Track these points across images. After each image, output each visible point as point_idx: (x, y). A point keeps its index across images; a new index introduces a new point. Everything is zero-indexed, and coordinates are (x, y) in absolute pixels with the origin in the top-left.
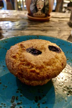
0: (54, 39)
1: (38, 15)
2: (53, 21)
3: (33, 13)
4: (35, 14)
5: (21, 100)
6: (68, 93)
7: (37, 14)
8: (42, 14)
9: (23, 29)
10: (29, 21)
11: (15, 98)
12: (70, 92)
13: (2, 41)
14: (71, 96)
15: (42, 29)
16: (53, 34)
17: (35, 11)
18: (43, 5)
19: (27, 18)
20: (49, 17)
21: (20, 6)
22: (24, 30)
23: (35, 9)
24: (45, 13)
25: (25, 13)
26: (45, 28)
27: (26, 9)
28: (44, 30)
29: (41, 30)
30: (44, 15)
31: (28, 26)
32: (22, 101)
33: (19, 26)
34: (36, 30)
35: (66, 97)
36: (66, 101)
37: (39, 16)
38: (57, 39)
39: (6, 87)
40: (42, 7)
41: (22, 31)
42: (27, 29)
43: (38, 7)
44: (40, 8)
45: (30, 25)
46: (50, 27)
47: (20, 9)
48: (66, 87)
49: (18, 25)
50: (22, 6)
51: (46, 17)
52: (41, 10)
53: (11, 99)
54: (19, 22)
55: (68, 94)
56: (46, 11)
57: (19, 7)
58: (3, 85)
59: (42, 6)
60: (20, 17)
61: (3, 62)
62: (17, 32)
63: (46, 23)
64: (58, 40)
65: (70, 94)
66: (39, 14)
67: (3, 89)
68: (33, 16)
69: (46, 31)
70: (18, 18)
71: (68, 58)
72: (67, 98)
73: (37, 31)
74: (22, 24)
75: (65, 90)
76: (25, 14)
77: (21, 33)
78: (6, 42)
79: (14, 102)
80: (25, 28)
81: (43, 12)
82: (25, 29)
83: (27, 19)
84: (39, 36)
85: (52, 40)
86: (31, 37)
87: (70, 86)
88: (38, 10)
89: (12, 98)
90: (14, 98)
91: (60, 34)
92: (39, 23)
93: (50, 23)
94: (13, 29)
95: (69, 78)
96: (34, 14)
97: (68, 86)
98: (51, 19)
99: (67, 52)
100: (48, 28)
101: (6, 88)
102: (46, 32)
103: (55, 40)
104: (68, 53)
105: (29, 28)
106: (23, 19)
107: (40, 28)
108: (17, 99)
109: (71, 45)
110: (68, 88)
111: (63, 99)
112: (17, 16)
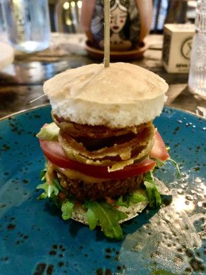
1: (113, 44)
3: (99, 41)
8: (121, 43)
18: (124, 19)
19: (85, 53)
20: (142, 49)
21: (71, 19)
24: (132, 37)
25: (81, 40)
37: (116, 46)
39: (26, 237)
43: (112, 25)
44: (116, 28)
47: (70, 29)
56: (131, 33)
58: (19, 233)
60: (68, 49)
66: (115, 43)
67: (18, 243)
70: (62, 52)
76: (79, 42)
81: (124, 37)
83: (84, 56)
88: (112, 32)
96: (101, 43)
98: (147, 53)
101: (25, 240)
106: (73, 54)
108: (49, 273)
112: (58, 49)
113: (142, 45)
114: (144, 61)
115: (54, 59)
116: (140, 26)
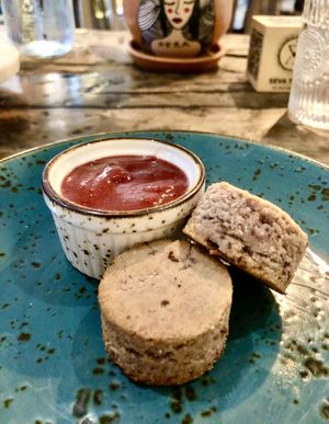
0: (236, 146)
1: (172, 46)
2: (233, 72)
3: (151, 40)
4: (161, 44)
5: (115, 407)
6: (303, 369)
7: (168, 44)
8: (185, 44)
9: (110, 102)
10: (137, 73)
11: (91, 397)
12: (309, 363)
13: (24, 159)
14: (315, 378)
15: (187, 104)
16: (230, 121)
17: (161, 32)
18: (191, 7)
19: (129, 60)
20: (216, 56)
21: (103, 9)
22: (115, 108)
23: (159, 24)
24: (201, 37)
25: (121, 41)
26: (197, 99)
27: (126, 22)
28: (194, 108)
29: (184, 109)
30: (195, 46)
31: (131, 91)
32: (120, 411)
33: (98, 90)
34: (163, 107)
35: (296, 384)
36: (296, 402)
37: (176, 49)
38: (247, 146)
39: (51, 351)
40: (185, 17)
41: (108, 113)
42: (125, 103)
43: (171, 17)
44: (177, 20)
45: (140, 87)
46: (217, 95)
47: (102, 24)
48: (294, 342)
49: (89, 90)
50: (109, 13)
51: (202, 53)
52: (183, 28)
53: (72, 405)
54: (96, 74)
55: (304, 375)
56: (201, 30)
57: (99, 15)
58: (39, 345)
59: (187, 10)
60: (102, 55)
61: (31, 248)
62: (87, 116)
63: (204, 79)
65: (309, 372)
66: (176, 44)
67: (39, 361)
69: (203, 111)
70: (93, 59)
72: (300, 389)
73: (168, 110)
74: (107, 84)
75: (289, 356)
76: (118, 43)
77: (103, 118)
79: (85, 413)
80: (118, 100)
81: (189, 35)
82: (119, 106)
83: (127, 65)
84: (173, 134)
85: (228, 147)
87: (310, 341)
88: (172, 28)
89: (79, 398)
90: (84, 396)
92: (176, 79)
93: (220, 78)
94: (69, 104)
95: (305, 305)
96: (155, 45)
97: (301, 340)
98: (223, 63)
99: (292, 198)
100: (210, 99)
101: (50, 355)
102: (201, 116)
103: (241, 148)
104: (294, 202)
105: (133, 101)
106: (111, 62)
107: (179, 97)
108: (97, 402)
109: (304, 169)
110: (301, 350)
111: (283, 392)
112: (87, 53)
113: (216, 49)
114: (220, 73)
115: (82, 69)
116: (214, 18)
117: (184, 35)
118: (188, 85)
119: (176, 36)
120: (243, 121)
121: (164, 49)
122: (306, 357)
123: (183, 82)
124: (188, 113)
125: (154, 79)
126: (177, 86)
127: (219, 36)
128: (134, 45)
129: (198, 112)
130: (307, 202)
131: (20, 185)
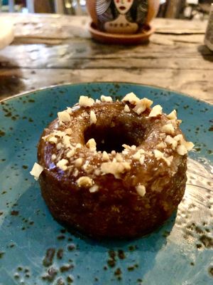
0: (162, 94)
1: (118, 26)
2: (159, 44)
3: (104, 22)
4: (111, 25)
5: (70, 261)
6: (199, 243)
7: (116, 25)
8: (128, 25)
9: (76, 65)
10: (95, 45)
11: (56, 254)
12: (203, 239)
13: (21, 99)
14: (206, 249)
15: (129, 66)
16: (158, 78)
17: (111, 16)
19: (89, 36)
20: (149, 33)
21: (71, 1)
22: (80, 68)
25: (84, 23)
26: (136, 63)
27: (86, 9)
28: (134, 68)
29: (127, 69)
30: (134, 26)
31: (91, 57)
32: (74, 263)
33: (68, 57)
34: (113, 68)
35: (193, 252)
36: (192, 264)
38: (169, 93)
39: (32, 223)
41: (76, 72)
42: (87, 65)
45: (97, 54)
46: (149, 60)
47: (70, 11)
48: (193, 224)
49: (63, 56)
50: (75, 4)
52: (126, 14)
53: (44, 258)
54: (66, 46)
55: (199, 246)
56: (139, 14)
57: (68, 6)
58: (24, 219)
59: (129, 1)
60: (71, 32)
61: (22, 157)
62: (62, 74)
63: (140, 49)
64: (172, 96)
65: (203, 245)
66: (122, 25)
67: (24, 229)
68: (103, 30)
69: (140, 70)
70: (65, 35)
71: (200, 146)
72: (196, 255)
73: (116, 70)
74: (75, 52)
75: (190, 234)
76: (82, 24)
77: (72, 75)
78: (31, 101)
79: (51, 264)
80: (82, 63)
81: (131, 19)
82: (83, 67)
83: (87, 39)
84: (119, 84)
85: (156, 94)
86: (99, 88)
87: (204, 224)
88: (119, 13)
89: (48, 255)
90: (50, 253)
91: (176, 79)
92: (123, 49)
93: (151, 48)
94: (49, 66)
95: (202, 200)
96: (107, 25)
97: (199, 224)
98: (153, 38)
99: (198, 129)
100: (144, 63)
101: (30, 226)
102: (139, 74)
103: (165, 95)
104: (199, 131)
105: (92, 63)
106: (77, 37)
107: (123, 61)
108: (60, 257)
109: (207, 110)
110: (198, 230)
111: (184, 257)
112: (61, 31)
113: (148, 28)
114: (150, 45)
115: (57, 42)
116: (147, 7)
117: (127, 18)
118: (129, 53)
119: (122, 19)
120: (167, 78)
121: (113, 28)
122: (201, 235)
123: (126, 51)
124: (130, 72)
125: (106, 49)
126: (122, 54)
127: (150, 20)
128: (93, 25)
129: (137, 71)
130: (208, 131)
131: (17, 116)
